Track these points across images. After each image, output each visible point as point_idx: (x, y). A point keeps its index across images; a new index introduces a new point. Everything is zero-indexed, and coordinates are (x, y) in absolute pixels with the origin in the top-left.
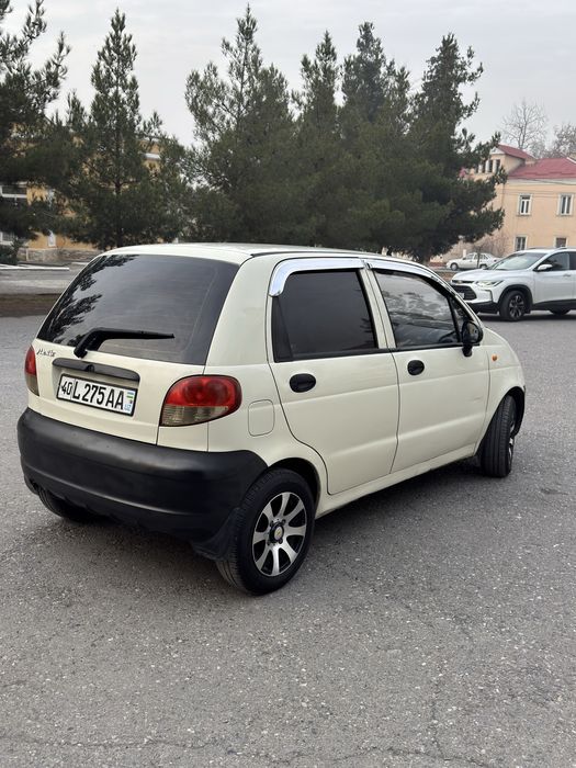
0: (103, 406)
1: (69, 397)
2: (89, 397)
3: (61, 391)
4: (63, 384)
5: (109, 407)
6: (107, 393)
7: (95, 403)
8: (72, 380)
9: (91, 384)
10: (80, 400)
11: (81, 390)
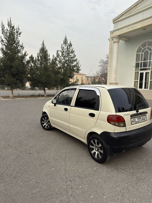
0: (142, 121)
1: (135, 123)
2: (139, 121)
3: (132, 122)
4: (132, 121)
5: (143, 121)
6: (142, 118)
7: (140, 121)
8: (134, 119)
9: (138, 118)
10: (137, 122)
11: (137, 120)
